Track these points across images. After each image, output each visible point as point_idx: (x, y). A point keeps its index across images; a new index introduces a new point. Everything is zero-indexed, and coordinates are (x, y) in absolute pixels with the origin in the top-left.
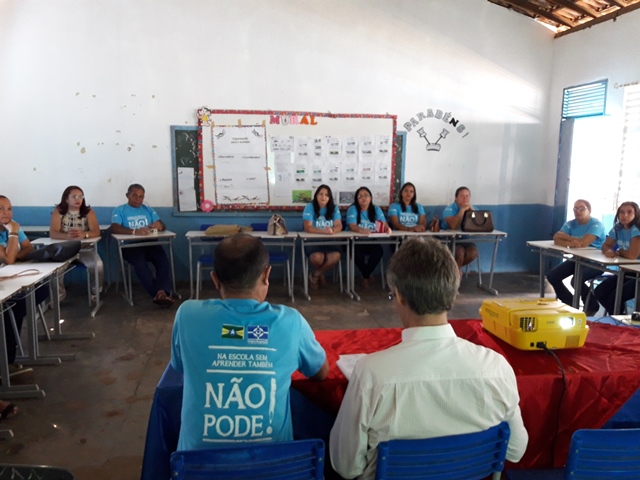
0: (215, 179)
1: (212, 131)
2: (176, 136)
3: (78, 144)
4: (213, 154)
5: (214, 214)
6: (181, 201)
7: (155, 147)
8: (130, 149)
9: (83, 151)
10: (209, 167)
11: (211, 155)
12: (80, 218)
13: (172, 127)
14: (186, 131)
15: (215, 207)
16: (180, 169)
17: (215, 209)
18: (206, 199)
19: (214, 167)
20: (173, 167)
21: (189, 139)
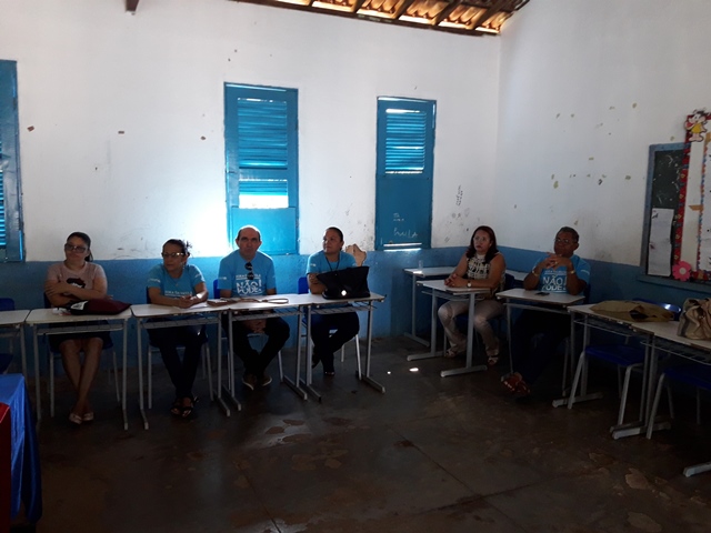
0: (700, 228)
1: (706, 149)
2: (656, 160)
3: (553, 177)
4: (702, 186)
5: (693, 286)
6: (650, 260)
7: (628, 178)
8: (601, 182)
9: (556, 185)
10: (694, 208)
11: (699, 189)
12: (484, 264)
13: (652, 148)
14: (670, 152)
15: (696, 274)
16: (656, 211)
17: (693, 277)
18: (682, 259)
19: (700, 208)
20: (646, 207)
21: (673, 164)
